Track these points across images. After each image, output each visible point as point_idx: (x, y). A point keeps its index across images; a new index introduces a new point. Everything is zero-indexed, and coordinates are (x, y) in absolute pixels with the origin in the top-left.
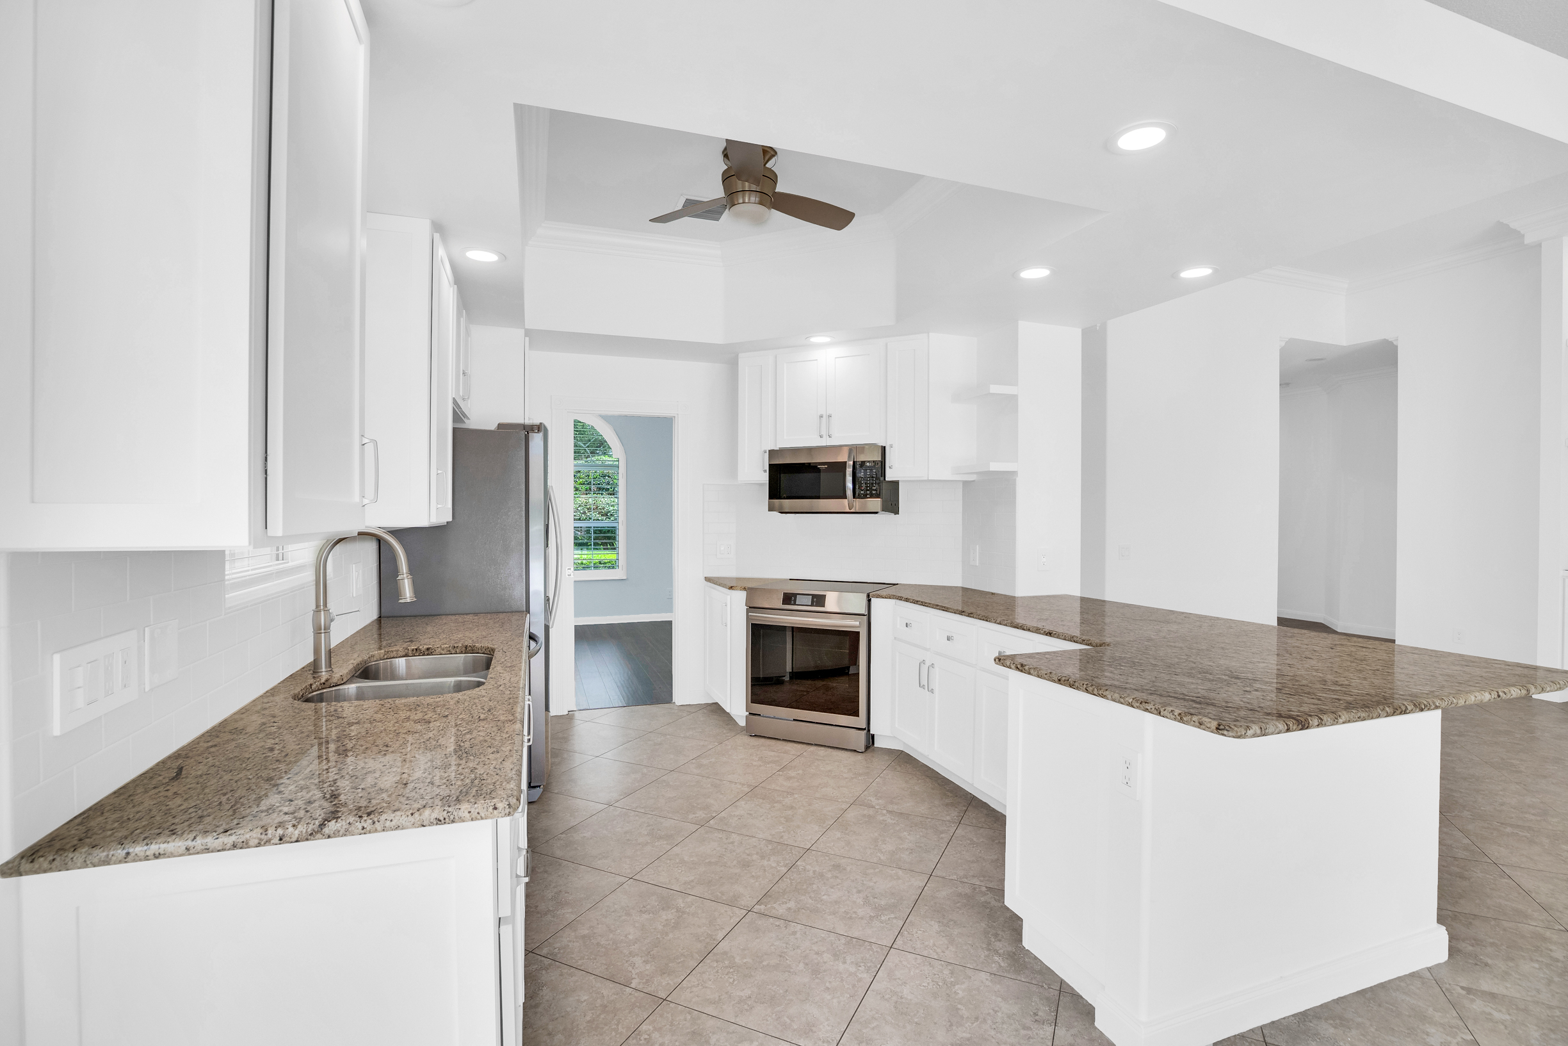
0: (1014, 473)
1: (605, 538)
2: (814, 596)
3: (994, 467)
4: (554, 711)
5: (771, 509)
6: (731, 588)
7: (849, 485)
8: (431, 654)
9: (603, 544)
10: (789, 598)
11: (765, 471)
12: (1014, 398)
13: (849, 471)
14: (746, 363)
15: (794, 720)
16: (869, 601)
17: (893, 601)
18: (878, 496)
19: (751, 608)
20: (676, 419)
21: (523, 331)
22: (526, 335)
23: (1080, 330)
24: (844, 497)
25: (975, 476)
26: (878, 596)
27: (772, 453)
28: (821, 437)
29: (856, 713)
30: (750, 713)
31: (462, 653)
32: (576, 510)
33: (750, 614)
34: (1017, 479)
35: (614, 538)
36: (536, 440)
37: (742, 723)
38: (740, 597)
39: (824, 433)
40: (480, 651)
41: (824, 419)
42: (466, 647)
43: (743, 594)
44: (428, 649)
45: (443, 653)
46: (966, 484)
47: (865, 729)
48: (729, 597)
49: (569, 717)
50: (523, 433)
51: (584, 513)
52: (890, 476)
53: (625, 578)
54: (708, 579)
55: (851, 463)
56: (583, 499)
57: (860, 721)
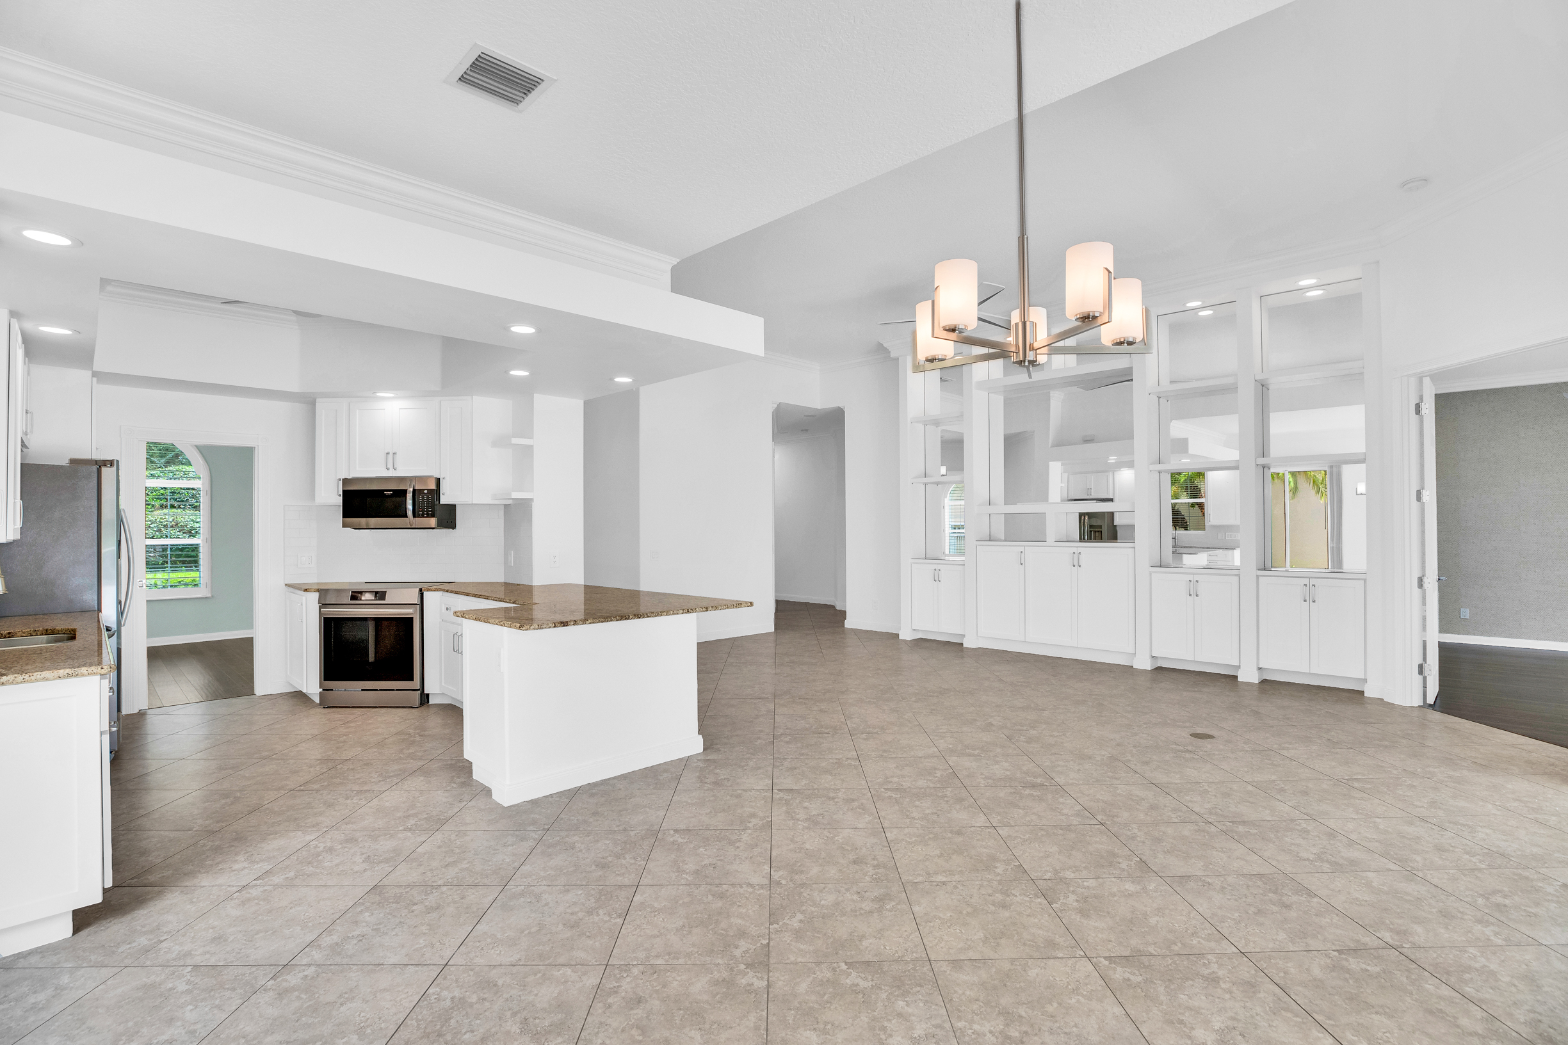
0: (532, 500)
1: (187, 557)
2: (377, 593)
3: (515, 495)
4: (124, 712)
5: (344, 526)
6: (306, 590)
7: (410, 507)
8: (13, 636)
9: (183, 562)
10: (356, 595)
11: (340, 495)
12: (531, 447)
13: (409, 496)
14: (322, 407)
15: (362, 690)
16: (422, 594)
17: (440, 593)
18: (433, 516)
19: (323, 605)
20: (256, 449)
21: (90, 373)
22: (93, 376)
23: (582, 402)
24: (405, 516)
25: (511, 500)
26: (429, 590)
27: (345, 481)
28: (388, 469)
29: (411, 678)
30: (323, 690)
31: (42, 635)
32: (148, 527)
33: (322, 610)
34: (533, 504)
35: (197, 556)
36: (107, 473)
37: (317, 700)
38: (314, 597)
39: (390, 466)
40: (60, 632)
41: (390, 456)
42: (47, 630)
43: (317, 594)
44: (9, 633)
45: (24, 635)
46: (506, 506)
47: (419, 690)
48: (304, 598)
49: (141, 714)
50: (95, 468)
51: (159, 530)
52: (444, 500)
53: (210, 596)
54: (286, 585)
55: (412, 489)
56: (159, 514)
57: (416, 683)
